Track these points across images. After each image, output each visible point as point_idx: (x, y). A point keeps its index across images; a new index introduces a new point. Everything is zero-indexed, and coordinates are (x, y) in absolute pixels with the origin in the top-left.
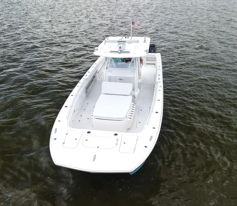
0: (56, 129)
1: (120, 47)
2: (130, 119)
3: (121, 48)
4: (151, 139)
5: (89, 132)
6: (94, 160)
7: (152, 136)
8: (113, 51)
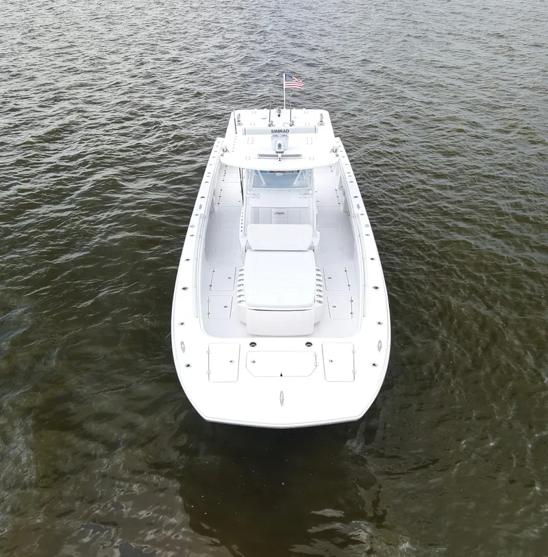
0: (182, 343)
1: (280, 146)
2: (320, 304)
3: (282, 147)
4: (380, 348)
5: (253, 344)
6: (282, 402)
7: (380, 341)
8: (265, 156)
